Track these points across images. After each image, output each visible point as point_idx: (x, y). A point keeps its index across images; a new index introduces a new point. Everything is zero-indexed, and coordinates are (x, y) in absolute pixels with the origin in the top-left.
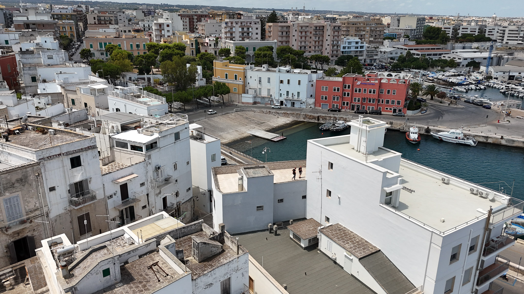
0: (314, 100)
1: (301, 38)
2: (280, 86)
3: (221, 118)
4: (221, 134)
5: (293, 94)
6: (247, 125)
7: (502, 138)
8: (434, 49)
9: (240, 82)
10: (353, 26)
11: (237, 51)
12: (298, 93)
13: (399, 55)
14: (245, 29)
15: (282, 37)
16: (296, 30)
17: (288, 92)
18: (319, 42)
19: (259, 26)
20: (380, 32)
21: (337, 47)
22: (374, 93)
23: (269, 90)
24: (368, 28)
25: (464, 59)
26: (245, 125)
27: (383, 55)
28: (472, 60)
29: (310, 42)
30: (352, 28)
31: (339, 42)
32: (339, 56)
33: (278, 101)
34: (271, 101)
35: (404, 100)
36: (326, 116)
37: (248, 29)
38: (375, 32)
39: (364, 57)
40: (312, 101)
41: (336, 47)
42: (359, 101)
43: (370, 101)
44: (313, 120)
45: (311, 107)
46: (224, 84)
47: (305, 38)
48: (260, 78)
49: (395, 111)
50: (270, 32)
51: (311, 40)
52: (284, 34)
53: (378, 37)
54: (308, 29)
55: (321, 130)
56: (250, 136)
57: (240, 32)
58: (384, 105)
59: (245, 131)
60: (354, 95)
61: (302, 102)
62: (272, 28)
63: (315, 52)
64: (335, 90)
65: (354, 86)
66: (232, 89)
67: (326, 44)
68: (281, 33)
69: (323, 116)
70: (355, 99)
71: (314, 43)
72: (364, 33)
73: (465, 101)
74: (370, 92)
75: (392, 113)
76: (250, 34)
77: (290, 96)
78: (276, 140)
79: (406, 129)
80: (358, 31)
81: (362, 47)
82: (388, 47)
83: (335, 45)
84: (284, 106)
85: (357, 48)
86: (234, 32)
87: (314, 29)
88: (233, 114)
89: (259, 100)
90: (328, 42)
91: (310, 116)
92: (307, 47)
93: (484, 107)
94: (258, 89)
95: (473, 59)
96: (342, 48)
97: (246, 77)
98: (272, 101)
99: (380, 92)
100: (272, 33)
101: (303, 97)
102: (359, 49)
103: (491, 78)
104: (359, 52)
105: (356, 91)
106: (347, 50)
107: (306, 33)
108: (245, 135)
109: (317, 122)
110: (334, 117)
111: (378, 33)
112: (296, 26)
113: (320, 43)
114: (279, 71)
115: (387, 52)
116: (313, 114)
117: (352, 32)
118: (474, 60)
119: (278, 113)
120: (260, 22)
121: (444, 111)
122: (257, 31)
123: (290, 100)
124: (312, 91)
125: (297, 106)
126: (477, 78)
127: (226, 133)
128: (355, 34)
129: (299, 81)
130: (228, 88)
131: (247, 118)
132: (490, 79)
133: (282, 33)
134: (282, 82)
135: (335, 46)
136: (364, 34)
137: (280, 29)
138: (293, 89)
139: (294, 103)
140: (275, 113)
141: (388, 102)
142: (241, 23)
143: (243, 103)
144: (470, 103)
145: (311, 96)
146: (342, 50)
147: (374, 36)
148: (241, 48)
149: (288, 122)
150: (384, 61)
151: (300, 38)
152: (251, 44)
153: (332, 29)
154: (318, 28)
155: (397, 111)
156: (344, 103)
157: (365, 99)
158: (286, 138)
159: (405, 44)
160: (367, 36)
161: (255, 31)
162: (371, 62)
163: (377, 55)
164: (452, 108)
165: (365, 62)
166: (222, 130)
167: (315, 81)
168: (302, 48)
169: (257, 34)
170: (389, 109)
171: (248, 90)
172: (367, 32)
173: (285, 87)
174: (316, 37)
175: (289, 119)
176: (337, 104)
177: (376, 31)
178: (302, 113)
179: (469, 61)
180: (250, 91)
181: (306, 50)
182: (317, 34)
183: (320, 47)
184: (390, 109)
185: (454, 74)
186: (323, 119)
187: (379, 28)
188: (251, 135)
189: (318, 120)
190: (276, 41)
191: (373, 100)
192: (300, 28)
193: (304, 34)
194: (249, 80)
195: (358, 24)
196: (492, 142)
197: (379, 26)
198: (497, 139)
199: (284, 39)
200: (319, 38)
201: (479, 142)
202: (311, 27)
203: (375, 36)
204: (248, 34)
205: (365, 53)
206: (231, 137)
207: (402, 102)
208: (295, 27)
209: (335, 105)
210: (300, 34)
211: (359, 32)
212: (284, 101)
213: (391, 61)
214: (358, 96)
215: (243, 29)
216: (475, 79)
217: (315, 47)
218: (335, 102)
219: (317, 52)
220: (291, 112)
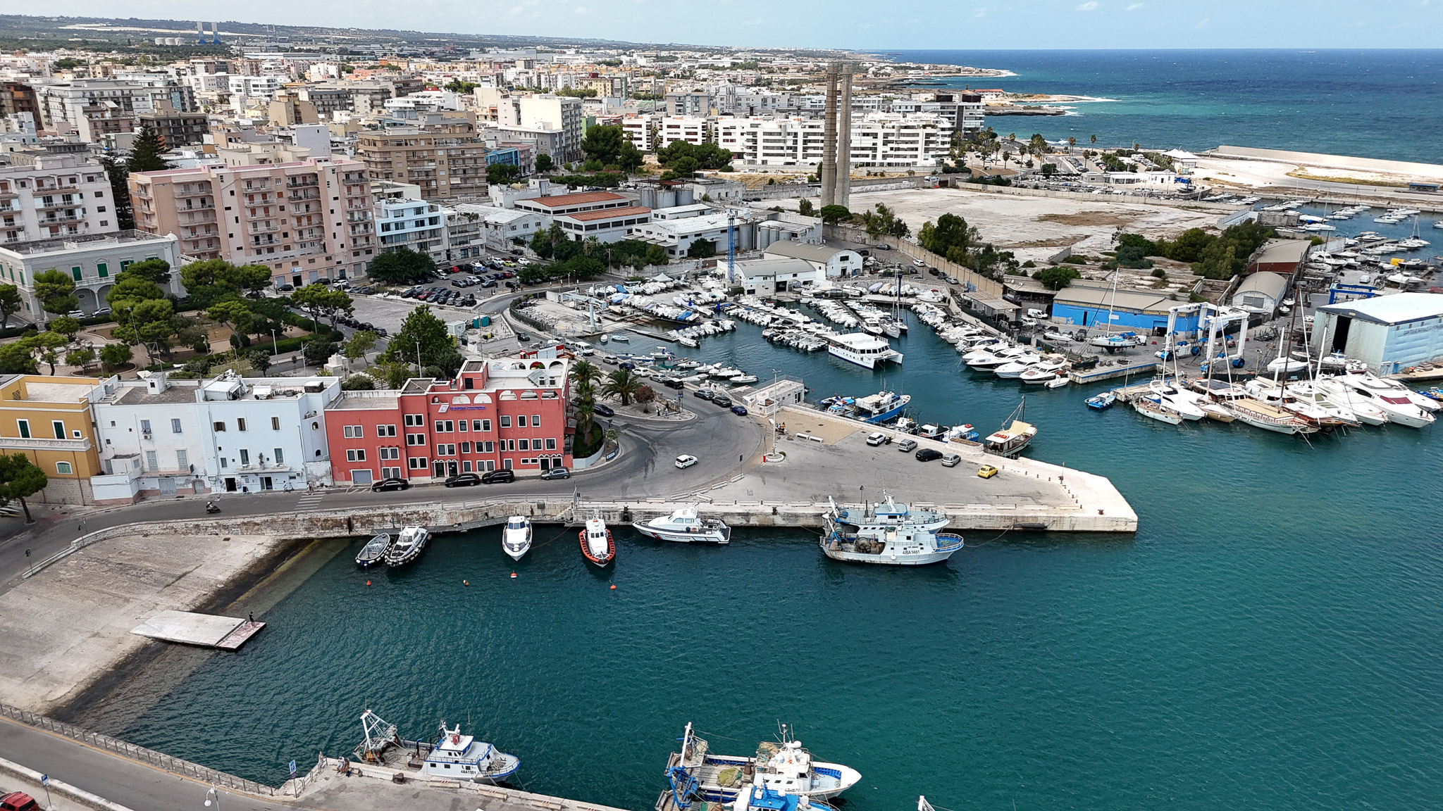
0: (328, 464)
1: (253, 211)
2: (215, 439)
3: (31, 588)
4: (42, 662)
5: (261, 456)
6: (127, 600)
7: (775, 512)
8: (614, 205)
9: (79, 445)
10: (399, 148)
11: (43, 288)
12: (278, 452)
13: (533, 229)
14: (58, 201)
15: (191, 214)
16: (232, 193)
17: (244, 454)
18: (309, 218)
19: (106, 186)
20: (476, 163)
21: (366, 226)
22: (487, 428)
23: (182, 454)
24: (441, 153)
25: (682, 238)
26: (120, 601)
27: (494, 233)
28: (699, 238)
29: (284, 222)
30: (399, 154)
31: (370, 214)
32: (376, 253)
33: (217, 480)
34: (194, 483)
35: (562, 436)
36: (370, 515)
37: (68, 198)
38: (461, 162)
39: (445, 245)
40: (322, 468)
41: (362, 227)
42: (451, 451)
43: (480, 449)
44: (336, 529)
45: (322, 485)
46: (21, 460)
47: (266, 210)
48: (146, 423)
49: (545, 464)
50: (147, 202)
51: (284, 215)
52: (196, 204)
53: (470, 173)
54: (268, 185)
55: (360, 567)
56: (146, 648)
57: (38, 211)
58: (517, 452)
59: (127, 625)
60: (436, 438)
61: (292, 475)
62: (150, 191)
63: (303, 245)
64: (382, 432)
65: (432, 416)
66: (51, 466)
67: (330, 222)
68: (184, 204)
69: (362, 517)
70: (442, 448)
71: (294, 222)
72: (432, 165)
73: (696, 395)
74: (477, 427)
75: (538, 472)
76: (78, 213)
77: (254, 461)
78: (233, 643)
79: (578, 519)
80: (415, 162)
81: (433, 221)
82: (501, 205)
83: (360, 223)
84: (239, 491)
85: (422, 223)
86: (19, 212)
87: (288, 185)
88: (72, 563)
89: (152, 485)
90: (338, 217)
91: (326, 520)
92: (275, 236)
93: (735, 410)
94: (145, 455)
95: (700, 235)
96: (379, 228)
97: (94, 424)
98: (198, 481)
99: (502, 425)
100: (152, 206)
101: (294, 459)
102: (427, 227)
103: (741, 291)
104: (428, 234)
105: (440, 428)
106: (393, 232)
107: (264, 195)
108: (128, 646)
109: (346, 533)
110: (393, 515)
111: (471, 163)
112: (229, 180)
113: (315, 220)
114: (206, 399)
115: (502, 225)
116: (333, 516)
117: (400, 165)
118: (703, 237)
119: (226, 527)
120: (106, 174)
121: (656, 440)
122: (100, 202)
123: (257, 474)
124: (319, 440)
125: (278, 486)
126: (714, 297)
127: (59, 653)
128: (409, 171)
129: (275, 421)
130: (38, 472)
131: (123, 569)
132: (740, 293)
133: (189, 202)
134: (219, 427)
135: (358, 225)
136: (434, 170)
137: (178, 191)
138: (260, 441)
139: (269, 481)
140: (214, 527)
141: (524, 445)
142: (40, 182)
143: (99, 504)
144: (706, 399)
145: (318, 453)
146: (380, 233)
147: (461, 172)
148: (56, 277)
149: (262, 552)
150: (498, 247)
151: (248, 213)
152: (87, 256)
153: (340, 181)
154: (299, 181)
155: (551, 465)
156: (414, 464)
157: (466, 445)
158: (265, 626)
159: (544, 193)
160: (443, 173)
161: (92, 203)
162: (466, 256)
163: (477, 237)
164: (671, 426)
165: (449, 257)
166: (42, 644)
167: (321, 413)
168: (261, 241)
169: (101, 209)
170: (530, 462)
171: (108, 461)
172: (441, 162)
173: (232, 441)
174: (297, 205)
175: (261, 539)
176: (395, 466)
177: (464, 160)
178: (300, 517)
179: (693, 239)
180: (116, 464)
181: (276, 243)
182: (300, 198)
183: (316, 233)
184: (533, 461)
185: (664, 286)
186: (363, 525)
187: (470, 151)
188: (150, 642)
189: (350, 528)
190: (171, 237)
191: (489, 444)
192: (244, 186)
193: (258, 200)
194: (105, 431)
195: (412, 142)
196: (757, 523)
197: (469, 145)
198: (767, 515)
199: (199, 219)
200: (307, 207)
201: (734, 528)
202: (278, 180)
203: (465, 172)
204: (70, 212)
205: (445, 234)
206: (83, 665)
207: (560, 442)
208: (229, 184)
209: (391, 469)
210: (246, 201)
211: (420, 163)
212: (238, 479)
213: (517, 247)
214: (446, 440)
215: (48, 200)
216: (710, 299)
217: (301, 233)
218: (389, 464)
219: (308, 245)
220: (266, 518)
